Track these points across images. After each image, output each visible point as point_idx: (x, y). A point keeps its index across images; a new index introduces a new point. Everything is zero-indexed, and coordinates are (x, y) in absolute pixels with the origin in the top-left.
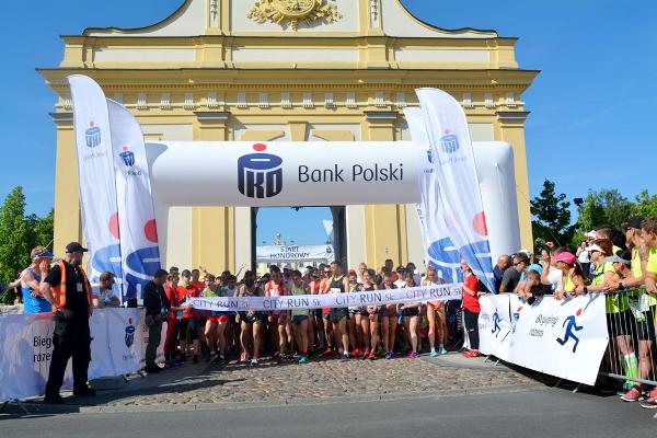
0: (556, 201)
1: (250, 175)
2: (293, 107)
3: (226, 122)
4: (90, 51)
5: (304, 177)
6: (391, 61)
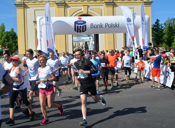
2: (84, 1)
3: (64, 6)
5: (92, 27)
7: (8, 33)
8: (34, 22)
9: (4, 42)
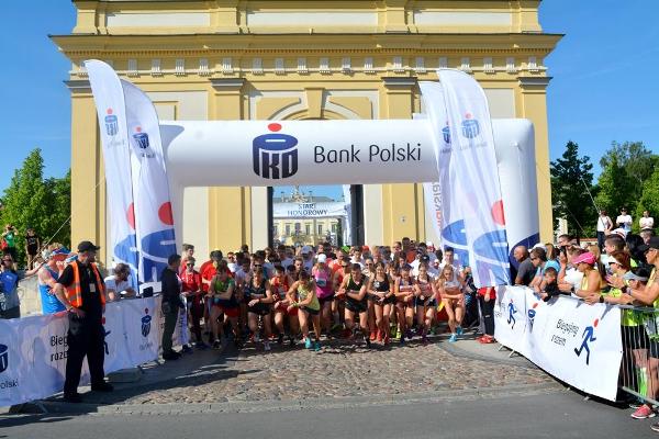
0: (579, 162)
1: (266, 156)
2: (309, 73)
3: (241, 89)
4: (102, 16)
5: (320, 158)
6: (410, 24)
7: (53, 183)
9: (36, 214)
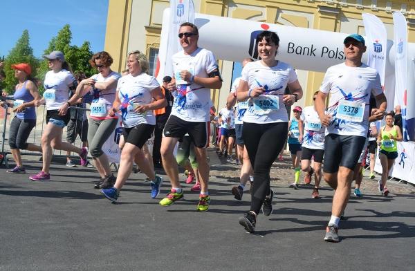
5: (291, 50)
7: (75, 49)
8: (147, 28)
